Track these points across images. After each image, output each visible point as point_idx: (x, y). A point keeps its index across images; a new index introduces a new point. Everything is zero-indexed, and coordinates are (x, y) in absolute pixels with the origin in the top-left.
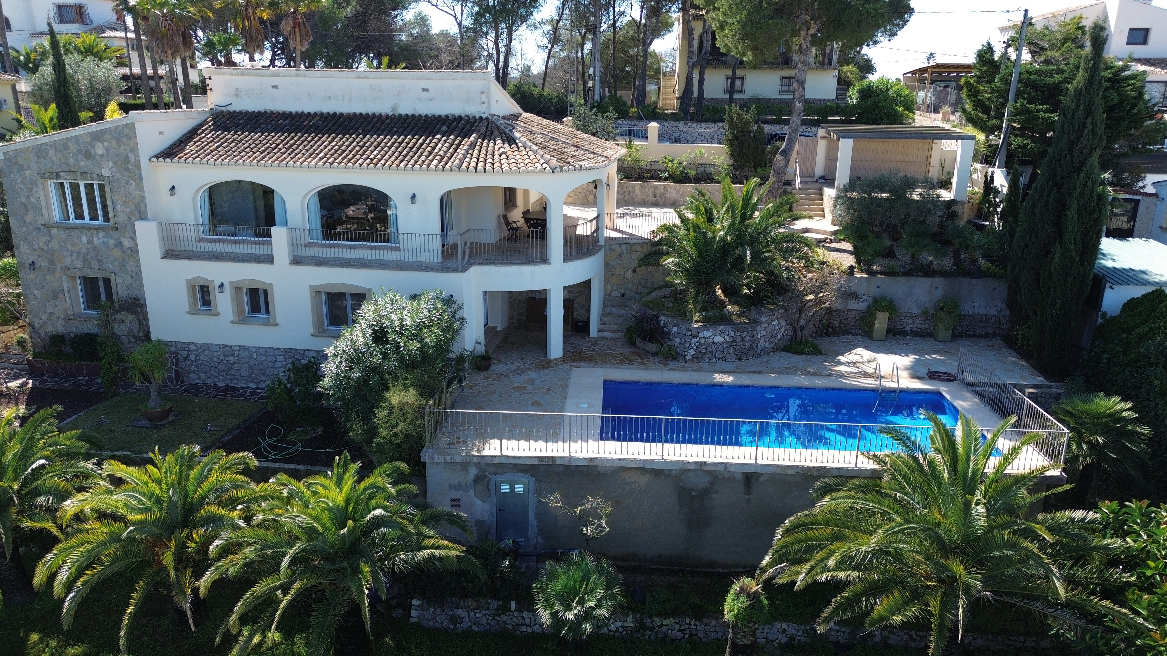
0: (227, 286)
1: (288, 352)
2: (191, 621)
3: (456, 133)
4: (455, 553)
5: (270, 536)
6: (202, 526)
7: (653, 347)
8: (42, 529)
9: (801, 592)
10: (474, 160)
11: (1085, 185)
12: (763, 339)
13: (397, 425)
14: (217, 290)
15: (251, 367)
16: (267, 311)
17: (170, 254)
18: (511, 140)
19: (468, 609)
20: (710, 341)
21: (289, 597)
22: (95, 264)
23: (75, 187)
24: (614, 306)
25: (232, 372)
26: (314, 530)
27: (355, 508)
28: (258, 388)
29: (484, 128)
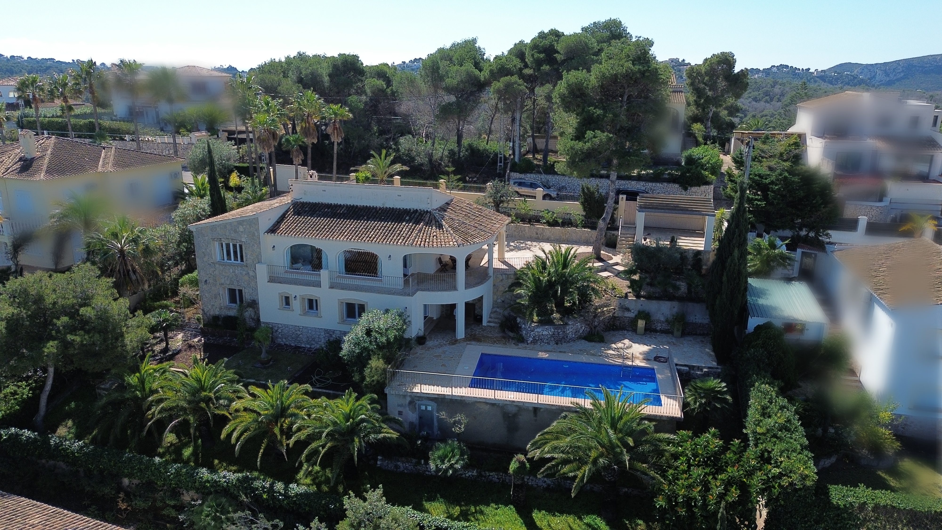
0: (298, 297)
1: (326, 331)
2: (286, 457)
3: (413, 221)
4: (395, 436)
5: (318, 424)
6: (289, 417)
7: (511, 334)
8: (223, 415)
9: (536, 461)
10: (420, 240)
11: (731, 266)
12: (571, 333)
13: (373, 377)
14: (293, 299)
15: (308, 337)
16: (317, 309)
17: (272, 280)
18: (440, 227)
19: (403, 462)
20: (541, 333)
21: (325, 449)
22: (236, 283)
23: (228, 245)
24: (498, 307)
25: (299, 339)
26: (336, 422)
27: (354, 414)
28: (310, 348)
29: (428, 218)
